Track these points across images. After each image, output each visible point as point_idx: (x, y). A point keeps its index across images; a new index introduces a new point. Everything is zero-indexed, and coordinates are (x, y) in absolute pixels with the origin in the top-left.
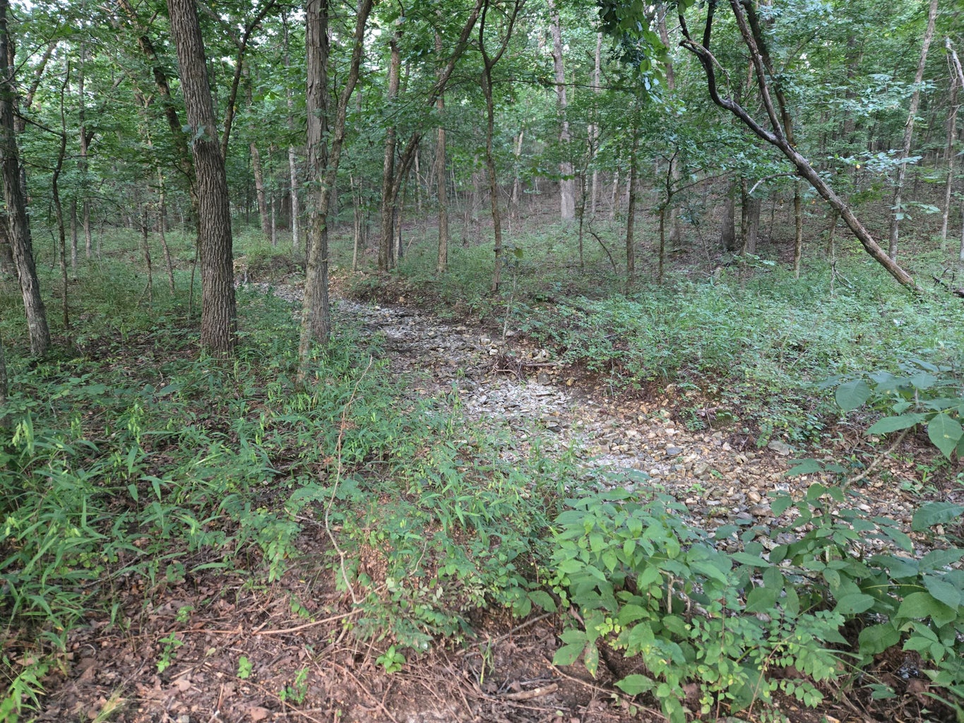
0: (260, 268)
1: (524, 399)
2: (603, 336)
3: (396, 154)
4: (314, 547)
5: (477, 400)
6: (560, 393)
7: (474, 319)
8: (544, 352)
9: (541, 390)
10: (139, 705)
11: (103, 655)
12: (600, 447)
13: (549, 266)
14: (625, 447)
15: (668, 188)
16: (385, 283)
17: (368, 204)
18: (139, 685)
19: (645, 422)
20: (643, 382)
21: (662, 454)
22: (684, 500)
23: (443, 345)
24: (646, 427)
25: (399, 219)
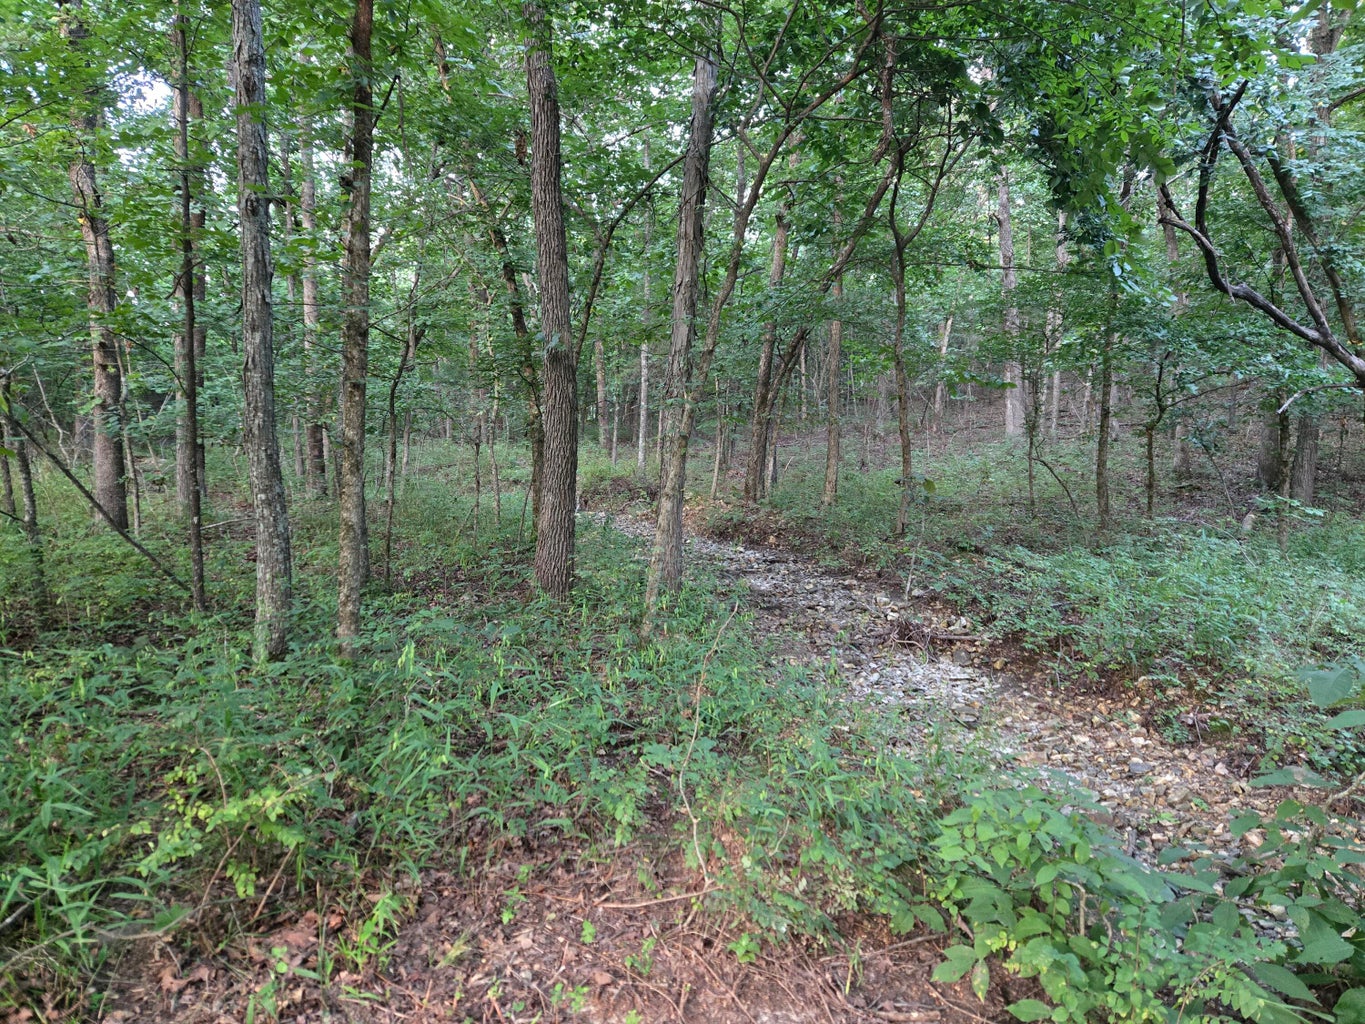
0: (596, 492)
1: (932, 681)
2: (1049, 603)
3: (776, 352)
4: (658, 828)
5: (866, 678)
6: (984, 679)
7: (870, 571)
8: (963, 621)
9: (957, 672)
10: (482, 956)
11: (445, 903)
12: (1033, 754)
13: (982, 502)
14: (1070, 757)
15: (1159, 399)
16: (752, 518)
17: (735, 414)
18: (482, 937)
19: (1101, 725)
20: (1102, 671)
21: (1122, 771)
22: (1148, 834)
23: (824, 603)
24: (1103, 733)
25: (775, 435)
